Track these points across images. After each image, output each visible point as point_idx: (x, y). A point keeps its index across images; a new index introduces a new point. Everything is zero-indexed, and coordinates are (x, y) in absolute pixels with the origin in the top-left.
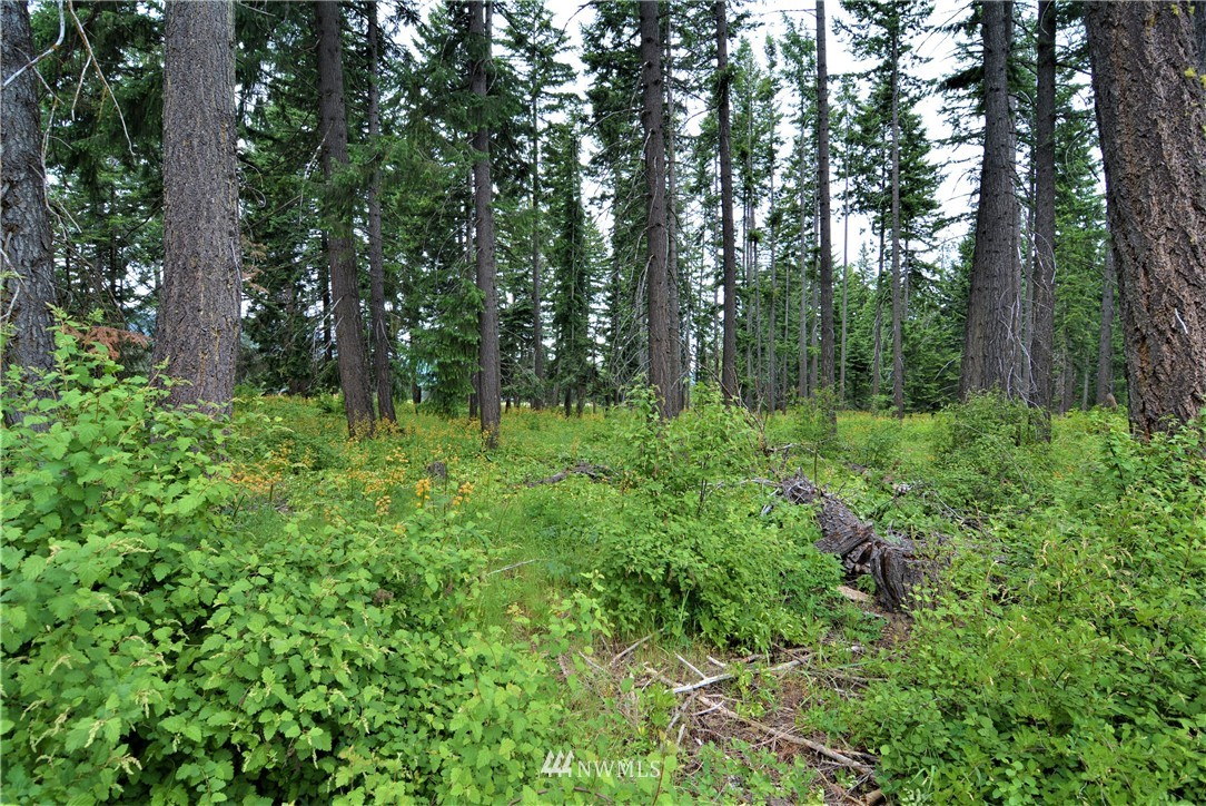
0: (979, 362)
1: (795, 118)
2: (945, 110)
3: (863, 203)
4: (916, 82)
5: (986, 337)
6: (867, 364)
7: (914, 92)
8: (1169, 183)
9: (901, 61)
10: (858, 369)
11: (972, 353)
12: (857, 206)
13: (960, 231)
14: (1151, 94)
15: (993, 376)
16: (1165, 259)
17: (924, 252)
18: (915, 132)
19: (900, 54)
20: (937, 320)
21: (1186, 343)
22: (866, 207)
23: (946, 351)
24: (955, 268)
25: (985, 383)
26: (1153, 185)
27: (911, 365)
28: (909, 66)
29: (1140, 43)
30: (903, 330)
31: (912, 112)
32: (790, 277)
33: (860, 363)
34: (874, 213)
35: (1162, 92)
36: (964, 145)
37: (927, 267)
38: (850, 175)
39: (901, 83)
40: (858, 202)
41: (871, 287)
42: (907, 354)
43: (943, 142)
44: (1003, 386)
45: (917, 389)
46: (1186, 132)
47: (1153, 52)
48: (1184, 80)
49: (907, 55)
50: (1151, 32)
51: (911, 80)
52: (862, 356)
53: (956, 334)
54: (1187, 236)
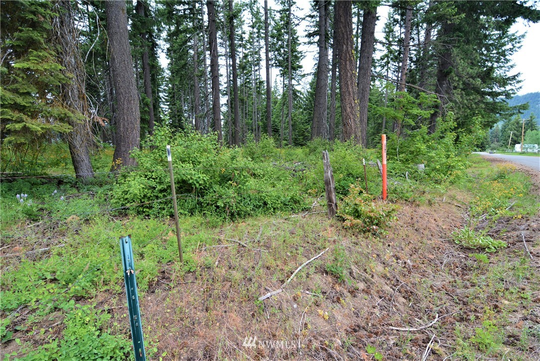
0: (316, 128)
1: (250, 25)
2: (306, 31)
3: (276, 64)
4: (297, 18)
5: (318, 122)
6: (278, 129)
7: (297, 22)
8: (350, 94)
9: (292, 8)
10: (275, 131)
11: (314, 126)
12: (274, 65)
13: (310, 79)
14: (347, 75)
15: (320, 133)
16: (348, 109)
17: (297, 85)
18: (295, 36)
19: (292, 5)
20: (302, 113)
21: (351, 125)
22: (278, 66)
23: (305, 124)
24: (308, 92)
25: (318, 135)
26: (347, 94)
27: (294, 130)
28: (295, 11)
29: (346, 64)
30: (292, 116)
31: (295, 28)
32: (248, 91)
33: (276, 129)
34: (281, 68)
35: (349, 75)
36: (312, 45)
37: (298, 92)
38: (272, 51)
39: (292, 17)
40: (275, 63)
41: (279, 97)
42: (292, 126)
43: (305, 43)
44: (322, 136)
45: (296, 139)
46: (352, 84)
47: (348, 68)
48: (353, 73)
49: (294, 6)
50: (348, 62)
51: (296, 17)
52: (276, 126)
53: (308, 118)
54: (352, 105)
